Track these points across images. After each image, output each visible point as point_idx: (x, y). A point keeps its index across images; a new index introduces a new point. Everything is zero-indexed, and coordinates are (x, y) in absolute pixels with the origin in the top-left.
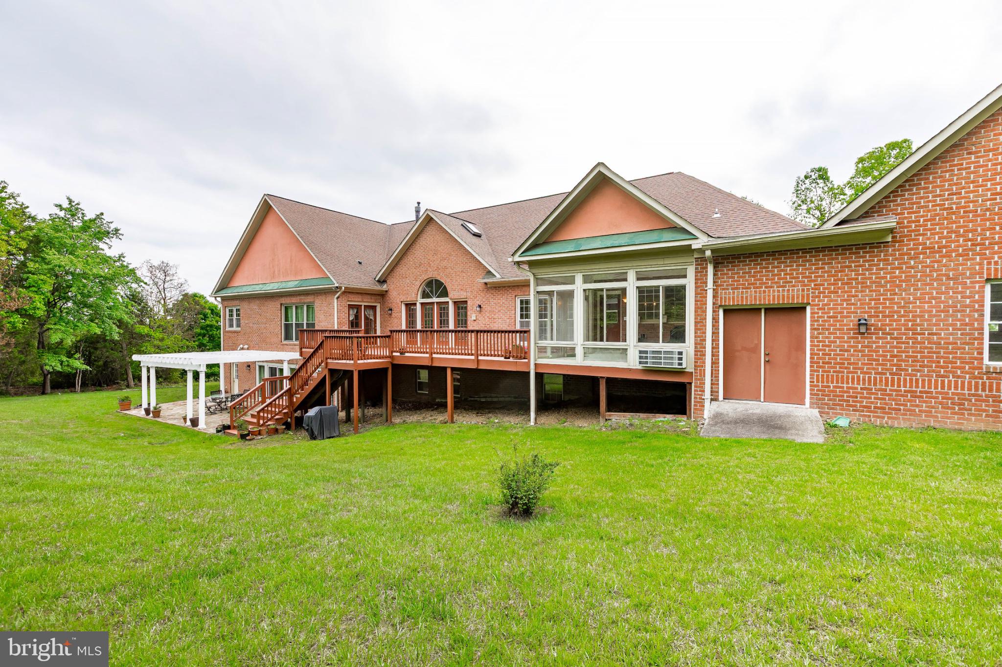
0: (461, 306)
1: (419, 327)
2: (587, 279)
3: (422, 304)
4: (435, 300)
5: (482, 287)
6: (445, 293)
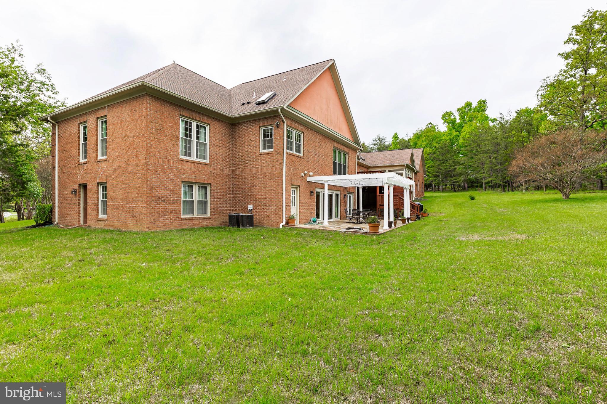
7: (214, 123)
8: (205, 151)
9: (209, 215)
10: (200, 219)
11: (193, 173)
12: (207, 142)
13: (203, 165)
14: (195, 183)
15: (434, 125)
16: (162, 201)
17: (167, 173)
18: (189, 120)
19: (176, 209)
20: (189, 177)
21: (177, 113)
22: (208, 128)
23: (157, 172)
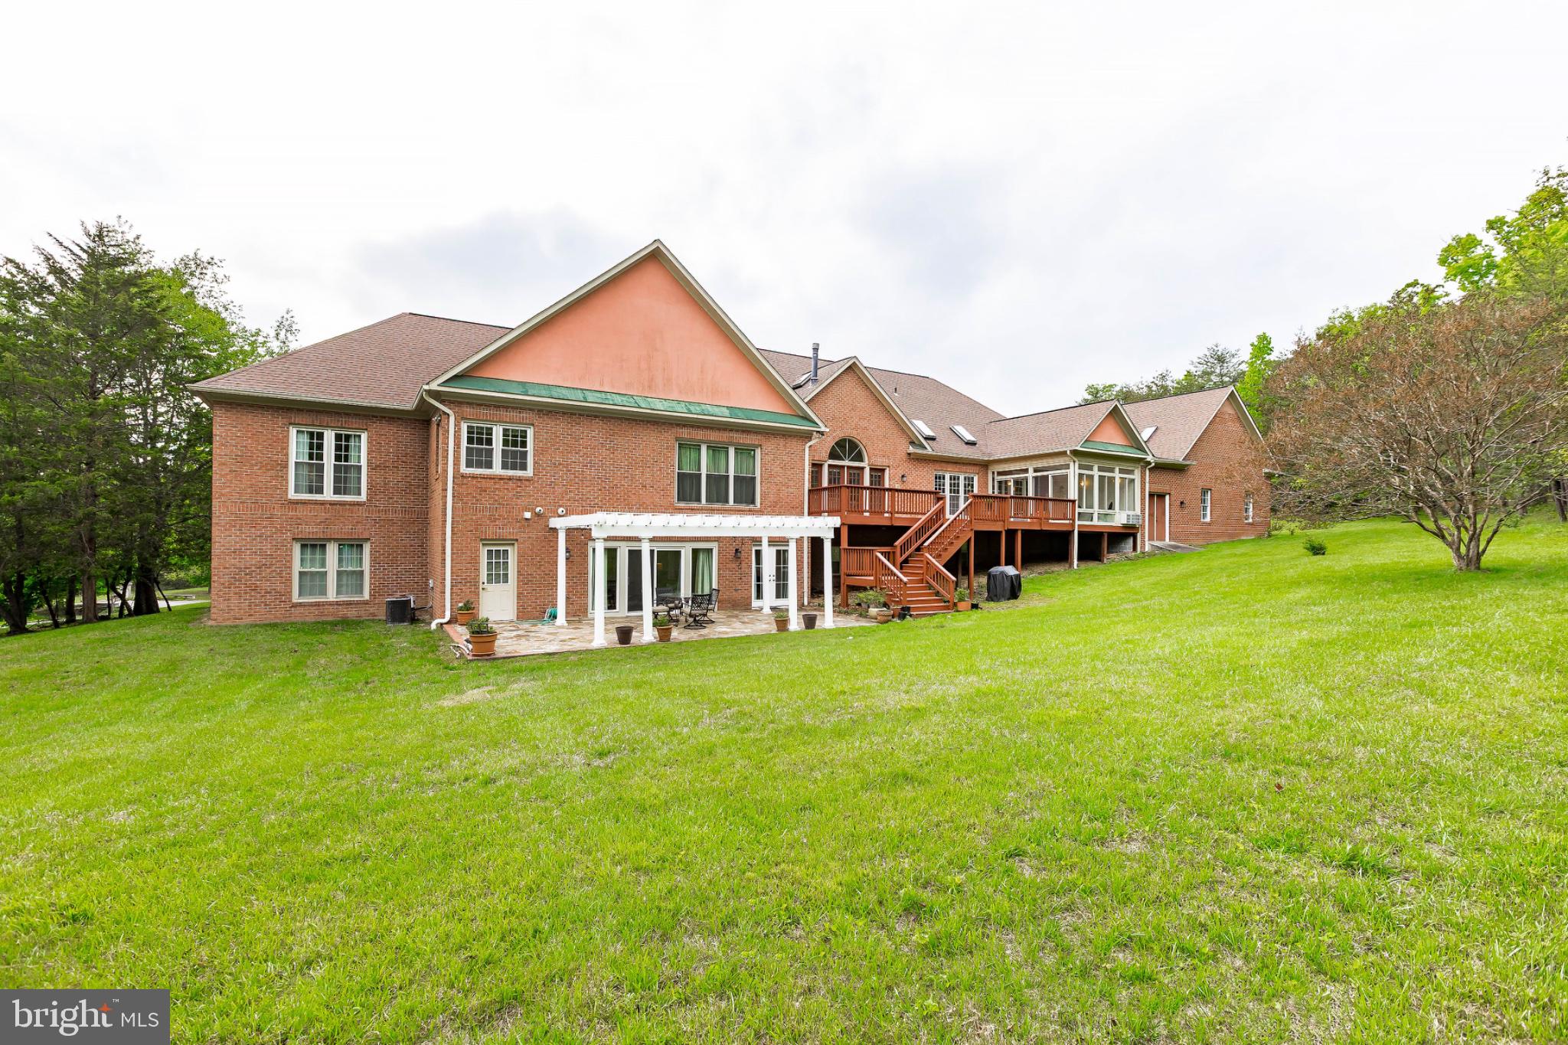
0: (878, 472)
1: (825, 483)
2: (1100, 469)
3: (830, 466)
4: (846, 463)
5: (904, 457)
6: (859, 457)
7: (376, 426)
8: (359, 479)
9: (366, 596)
10: (338, 603)
11: (321, 522)
12: (364, 463)
13: (348, 507)
14: (329, 540)
15: (1433, 286)
16: (246, 575)
17: (258, 527)
18: (316, 430)
19: (280, 587)
20: (311, 530)
21: (280, 421)
22: (364, 436)
23: (235, 526)
